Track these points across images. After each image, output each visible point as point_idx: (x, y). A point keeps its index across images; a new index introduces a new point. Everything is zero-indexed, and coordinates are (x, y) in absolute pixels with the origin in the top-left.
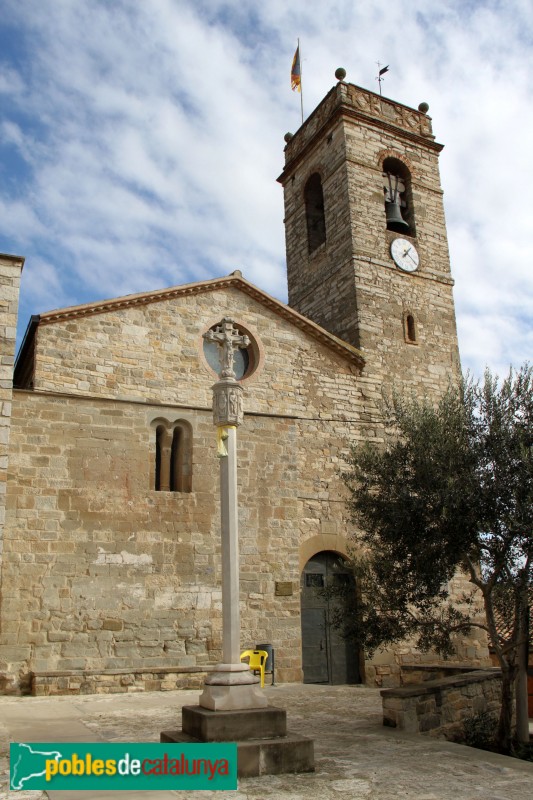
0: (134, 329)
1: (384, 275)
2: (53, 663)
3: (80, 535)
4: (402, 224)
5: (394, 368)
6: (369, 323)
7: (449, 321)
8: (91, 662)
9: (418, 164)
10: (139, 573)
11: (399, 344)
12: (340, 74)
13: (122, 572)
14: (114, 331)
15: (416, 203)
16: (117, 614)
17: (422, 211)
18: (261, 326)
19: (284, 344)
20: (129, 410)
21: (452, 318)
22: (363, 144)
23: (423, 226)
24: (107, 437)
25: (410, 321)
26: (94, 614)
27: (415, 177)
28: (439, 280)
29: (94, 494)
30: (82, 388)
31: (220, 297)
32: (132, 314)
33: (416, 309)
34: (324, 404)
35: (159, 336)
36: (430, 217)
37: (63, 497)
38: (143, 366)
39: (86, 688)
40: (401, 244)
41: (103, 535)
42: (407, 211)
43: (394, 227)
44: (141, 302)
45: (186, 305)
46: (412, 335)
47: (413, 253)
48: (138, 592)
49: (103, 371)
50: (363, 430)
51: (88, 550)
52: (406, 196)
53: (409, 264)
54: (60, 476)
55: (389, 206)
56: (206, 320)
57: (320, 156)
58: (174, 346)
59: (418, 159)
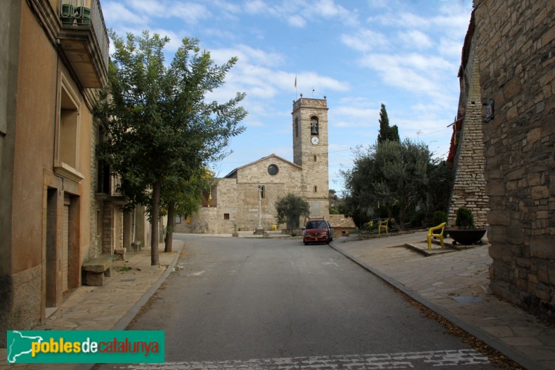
0: (254, 169)
1: (309, 147)
2: (243, 226)
3: (246, 206)
4: (315, 132)
5: (310, 168)
6: (304, 159)
7: (326, 155)
8: (249, 226)
9: (322, 116)
10: (256, 212)
11: (312, 163)
12: (301, 95)
13: (253, 212)
14: (250, 169)
15: (319, 126)
16: (253, 219)
17: (321, 128)
18: (280, 164)
19: (285, 167)
20: (254, 185)
21: (327, 154)
22: (306, 114)
23: (321, 132)
24: (250, 190)
25: (315, 157)
26: (249, 219)
27: (320, 119)
28: (324, 145)
29: (248, 200)
30: (245, 181)
31: (271, 159)
32: (254, 165)
33: (316, 153)
34: (293, 178)
35: (259, 169)
36: (324, 128)
37: (243, 200)
38: (256, 175)
39: (248, 230)
40: (315, 138)
41: (250, 206)
42: (317, 129)
43: (313, 134)
44: (255, 163)
45: (264, 162)
46: (315, 160)
47: (317, 140)
48: (256, 215)
49: (249, 177)
50: (302, 183)
51: (248, 209)
52: (317, 124)
53: (315, 143)
54: (242, 197)
55: (312, 128)
56: (268, 164)
57: (297, 114)
58: (262, 171)
59: (321, 114)
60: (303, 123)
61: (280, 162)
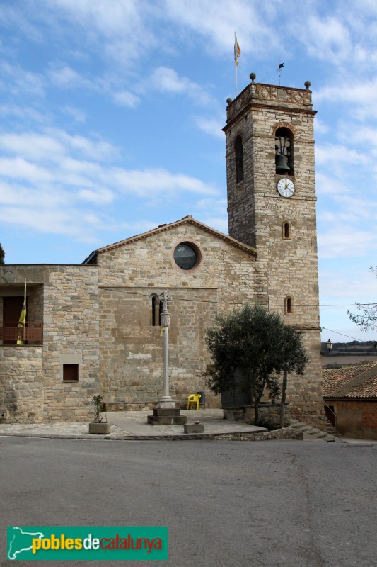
0: (141, 251)
1: (272, 202)
2: (112, 399)
3: (121, 347)
4: (285, 165)
5: (275, 254)
6: (262, 231)
7: (311, 223)
8: (127, 399)
9: (301, 128)
10: (146, 362)
11: (279, 241)
12: (252, 77)
13: (139, 362)
14: (131, 253)
15: (295, 153)
16: (137, 379)
17: (300, 158)
18: (203, 241)
19: (215, 250)
20: (140, 291)
21: (314, 220)
22: (264, 122)
23: (299, 167)
24: (131, 304)
25: (287, 226)
26: (128, 379)
27: (296, 137)
28: (307, 199)
29: (126, 329)
30: (117, 282)
31: (181, 229)
32: (140, 244)
33: (289, 219)
34: (235, 277)
35: (153, 252)
36: (305, 158)
37: (113, 331)
38: (146, 268)
39: (126, 409)
40: (285, 182)
41: (131, 347)
42: (290, 159)
43: (280, 172)
44: (144, 238)
45: (165, 236)
46: (287, 234)
47: (291, 186)
48: (146, 370)
49: (128, 272)
50: (256, 289)
51: (125, 353)
52: (290, 149)
53: (287, 193)
54: (112, 323)
55: (278, 158)
56: (175, 241)
57: (241, 126)
58: (160, 257)
59: (299, 123)
60: (259, 143)
61: (204, 236)
